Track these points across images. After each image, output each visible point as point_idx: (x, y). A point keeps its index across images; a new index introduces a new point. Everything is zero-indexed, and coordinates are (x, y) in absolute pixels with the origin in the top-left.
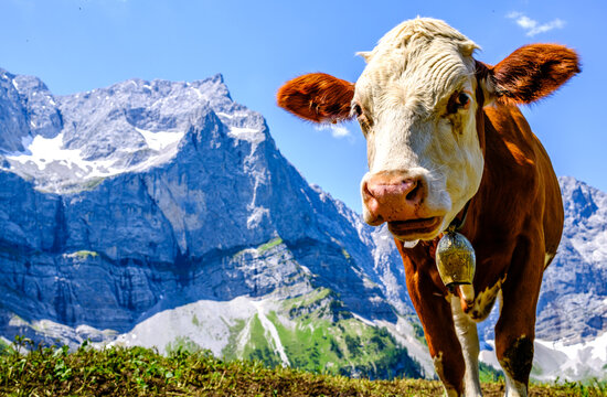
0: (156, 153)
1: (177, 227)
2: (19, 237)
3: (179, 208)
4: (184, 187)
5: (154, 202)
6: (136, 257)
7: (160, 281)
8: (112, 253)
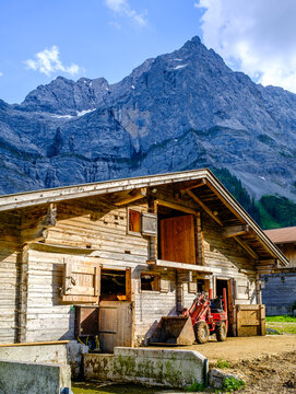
1: (134, 136)
3: (135, 125)
4: (137, 111)
5: (118, 123)
8: (89, 155)
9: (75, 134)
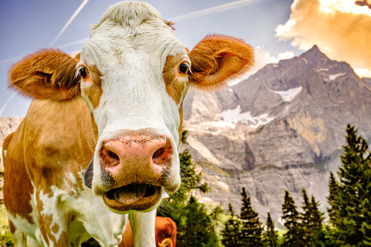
0: (288, 103)
1: (311, 142)
2: (232, 166)
3: (309, 131)
4: (309, 119)
5: (294, 131)
6: (292, 163)
7: (308, 174)
8: (279, 164)
9: (263, 146)
